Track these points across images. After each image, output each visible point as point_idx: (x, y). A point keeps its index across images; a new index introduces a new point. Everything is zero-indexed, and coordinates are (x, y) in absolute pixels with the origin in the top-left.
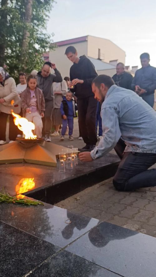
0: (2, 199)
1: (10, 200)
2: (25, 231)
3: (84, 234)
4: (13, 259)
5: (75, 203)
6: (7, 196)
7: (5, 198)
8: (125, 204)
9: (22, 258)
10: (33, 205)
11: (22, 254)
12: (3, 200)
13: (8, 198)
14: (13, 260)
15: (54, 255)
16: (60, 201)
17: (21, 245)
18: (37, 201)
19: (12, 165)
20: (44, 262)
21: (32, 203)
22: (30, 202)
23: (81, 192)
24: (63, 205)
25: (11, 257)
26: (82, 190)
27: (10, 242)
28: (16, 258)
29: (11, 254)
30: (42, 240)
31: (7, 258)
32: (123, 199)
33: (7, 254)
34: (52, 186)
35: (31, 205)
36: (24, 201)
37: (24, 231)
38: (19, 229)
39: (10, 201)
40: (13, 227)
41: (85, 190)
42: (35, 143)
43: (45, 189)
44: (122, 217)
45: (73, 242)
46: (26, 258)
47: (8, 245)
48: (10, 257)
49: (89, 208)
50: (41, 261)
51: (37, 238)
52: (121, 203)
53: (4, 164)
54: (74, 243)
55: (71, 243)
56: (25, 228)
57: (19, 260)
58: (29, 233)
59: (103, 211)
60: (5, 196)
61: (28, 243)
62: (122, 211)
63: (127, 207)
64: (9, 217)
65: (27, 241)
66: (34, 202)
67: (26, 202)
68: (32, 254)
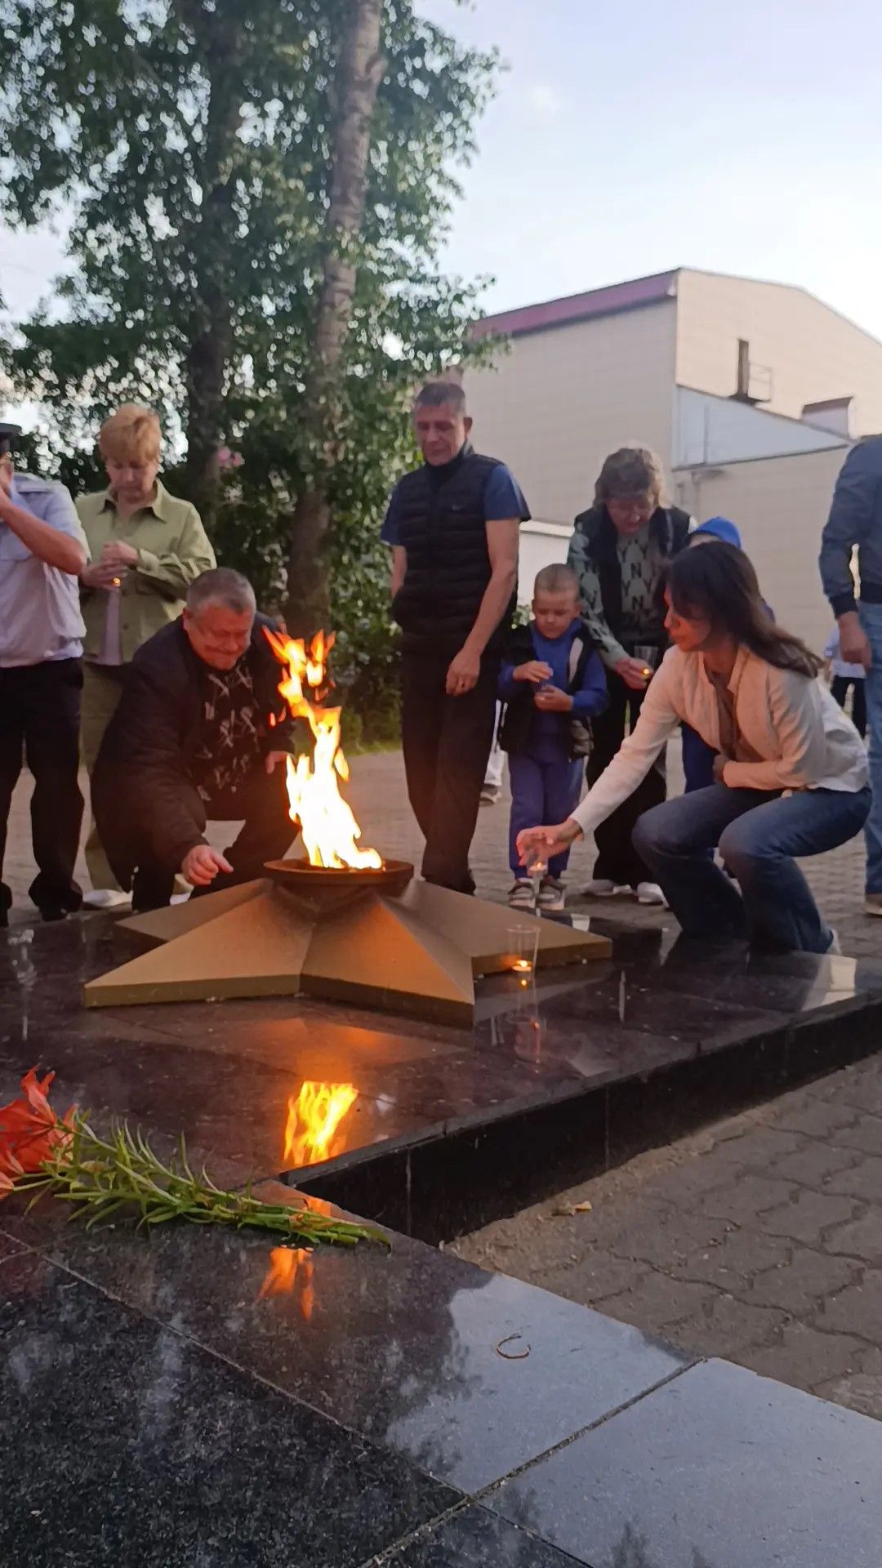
0: (177, 1202)
1: (212, 1213)
2: (284, 1386)
3: (594, 1425)
4: (212, 1534)
5: (573, 1240)
6: (199, 1190)
7: (192, 1197)
8: (858, 1257)
9: (256, 1533)
10: (337, 1243)
11: (257, 1514)
12: (179, 1211)
13: (205, 1199)
14: (210, 1542)
15: (422, 1527)
16: (488, 1222)
17: (259, 1464)
18: (355, 1225)
19: (240, 1008)
20: (370, 1562)
21: (328, 1234)
22: (319, 1226)
23: (607, 1175)
24: (506, 1248)
25: (201, 1525)
26: (615, 1164)
27: (205, 1440)
28: (229, 1530)
29: (203, 1511)
30: (366, 1444)
31: (184, 1528)
32: (846, 1222)
33: (186, 1508)
34: (442, 1136)
35: (325, 1241)
36: (287, 1221)
37: (279, 1389)
38: (255, 1374)
39: (216, 1217)
40: (224, 1363)
41: (633, 1161)
42: (364, 887)
43: (402, 1155)
44: (832, 1332)
45: (528, 1465)
46: (277, 1538)
47: (193, 1457)
48: (195, 1525)
49: (644, 1268)
50: (354, 1555)
51: (339, 1429)
52: (834, 1246)
53: (202, 1002)
54: (537, 1468)
55: (520, 1469)
56: (284, 1369)
57: (242, 1545)
58: (303, 1402)
59: (724, 1291)
60: (188, 1186)
61: (294, 1454)
62: (832, 1294)
63: (867, 1276)
64: (208, 1304)
65: (287, 1442)
66: (339, 1225)
67: (296, 1227)
68: (311, 1516)
